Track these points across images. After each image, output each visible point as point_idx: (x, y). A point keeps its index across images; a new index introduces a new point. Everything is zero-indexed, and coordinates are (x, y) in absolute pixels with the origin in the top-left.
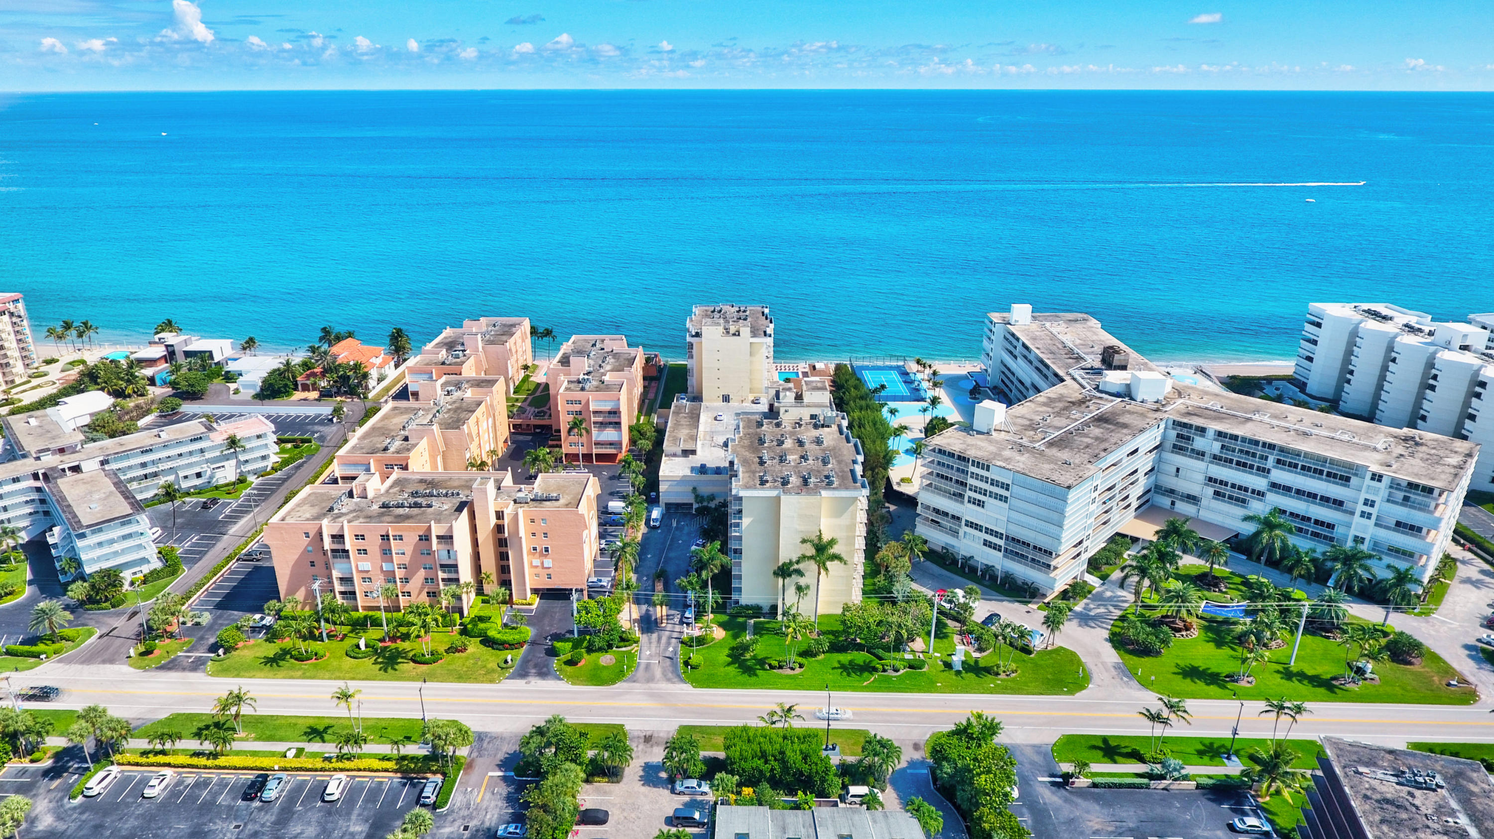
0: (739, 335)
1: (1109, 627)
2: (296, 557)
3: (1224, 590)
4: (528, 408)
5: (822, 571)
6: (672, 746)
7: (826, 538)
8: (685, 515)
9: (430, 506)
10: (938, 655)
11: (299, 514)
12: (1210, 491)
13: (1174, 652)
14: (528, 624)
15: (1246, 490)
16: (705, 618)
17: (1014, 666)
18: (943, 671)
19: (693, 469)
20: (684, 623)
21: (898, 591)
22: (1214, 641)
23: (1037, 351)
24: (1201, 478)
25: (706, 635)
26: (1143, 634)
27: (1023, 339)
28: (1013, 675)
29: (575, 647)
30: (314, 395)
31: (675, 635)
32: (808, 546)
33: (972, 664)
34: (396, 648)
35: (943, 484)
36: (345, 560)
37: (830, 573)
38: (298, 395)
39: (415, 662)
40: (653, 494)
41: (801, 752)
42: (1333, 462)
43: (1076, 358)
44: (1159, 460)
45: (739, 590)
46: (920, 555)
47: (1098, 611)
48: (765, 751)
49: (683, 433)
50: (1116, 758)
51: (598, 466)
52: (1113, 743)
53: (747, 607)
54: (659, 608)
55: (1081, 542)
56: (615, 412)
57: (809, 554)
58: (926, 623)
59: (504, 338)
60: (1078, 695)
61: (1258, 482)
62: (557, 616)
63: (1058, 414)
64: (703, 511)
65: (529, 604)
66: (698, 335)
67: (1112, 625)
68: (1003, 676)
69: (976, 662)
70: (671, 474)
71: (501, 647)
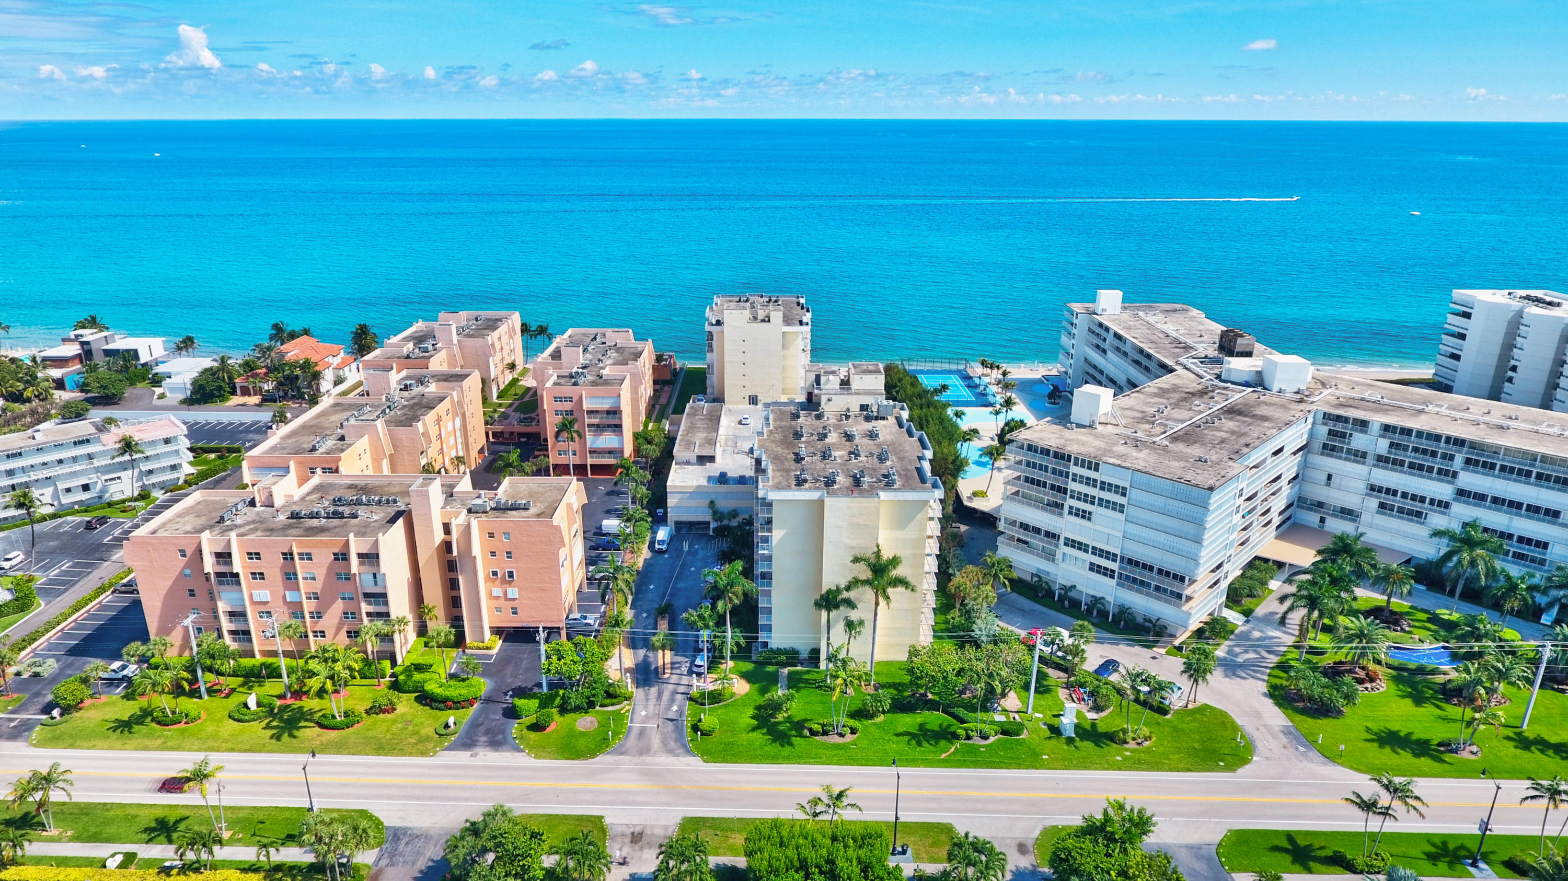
0: (769, 321)
1: (1266, 678)
2: (170, 583)
3: (1407, 629)
4: (512, 414)
5: (881, 600)
6: (669, 851)
7: (886, 554)
8: (701, 536)
9: (354, 516)
10: (1041, 716)
11: (177, 526)
12: (1374, 503)
13: (1359, 712)
14: (483, 675)
15: (1423, 500)
16: (723, 667)
17: (1146, 731)
18: (1049, 738)
19: (710, 479)
20: (694, 672)
21: (980, 630)
22: (1410, 696)
23: (1134, 341)
24: (1361, 486)
25: (724, 689)
26: (1317, 687)
27: (1114, 327)
28: (1146, 744)
29: (543, 705)
30: (256, 399)
31: (682, 689)
32: (862, 566)
33: (1088, 727)
34: (301, 707)
35: (1034, 491)
36: (235, 587)
37: (892, 605)
38: (236, 400)
39: (321, 726)
40: (660, 511)
41: (860, 862)
42: (1545, 459)
43: (1184, 348)
44: (1304, 465)
45: (769, 628)
46: (1007, 583)
47: (1247, 656)
48: (805, 859)
49: (699, 437)
50: (1311, 864)
51: (594, 480)
52: (1302, 842)
53: (779, 651)
54: (660, 652)
55: (1219, 566)
56: (615, 412)
57: (863, 577)
58: (1025, 672)
59: (486, 332)
60: (1240, 771)
61: (1442, 490)
62: (524, 664)
63: (1176, 405)
64: (721, 532)
65: (488, 648)
66: (719, 323)
67: (1269, 675)
68: (1132, 745)
69: (1094, 725)
70: (682, 484)
71: (442, 705)
